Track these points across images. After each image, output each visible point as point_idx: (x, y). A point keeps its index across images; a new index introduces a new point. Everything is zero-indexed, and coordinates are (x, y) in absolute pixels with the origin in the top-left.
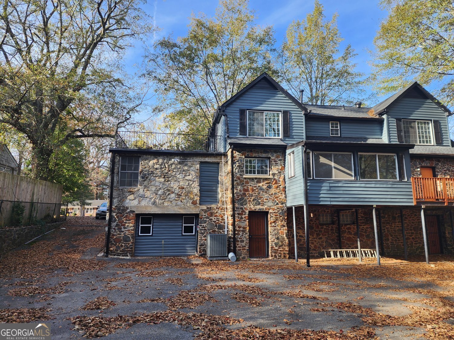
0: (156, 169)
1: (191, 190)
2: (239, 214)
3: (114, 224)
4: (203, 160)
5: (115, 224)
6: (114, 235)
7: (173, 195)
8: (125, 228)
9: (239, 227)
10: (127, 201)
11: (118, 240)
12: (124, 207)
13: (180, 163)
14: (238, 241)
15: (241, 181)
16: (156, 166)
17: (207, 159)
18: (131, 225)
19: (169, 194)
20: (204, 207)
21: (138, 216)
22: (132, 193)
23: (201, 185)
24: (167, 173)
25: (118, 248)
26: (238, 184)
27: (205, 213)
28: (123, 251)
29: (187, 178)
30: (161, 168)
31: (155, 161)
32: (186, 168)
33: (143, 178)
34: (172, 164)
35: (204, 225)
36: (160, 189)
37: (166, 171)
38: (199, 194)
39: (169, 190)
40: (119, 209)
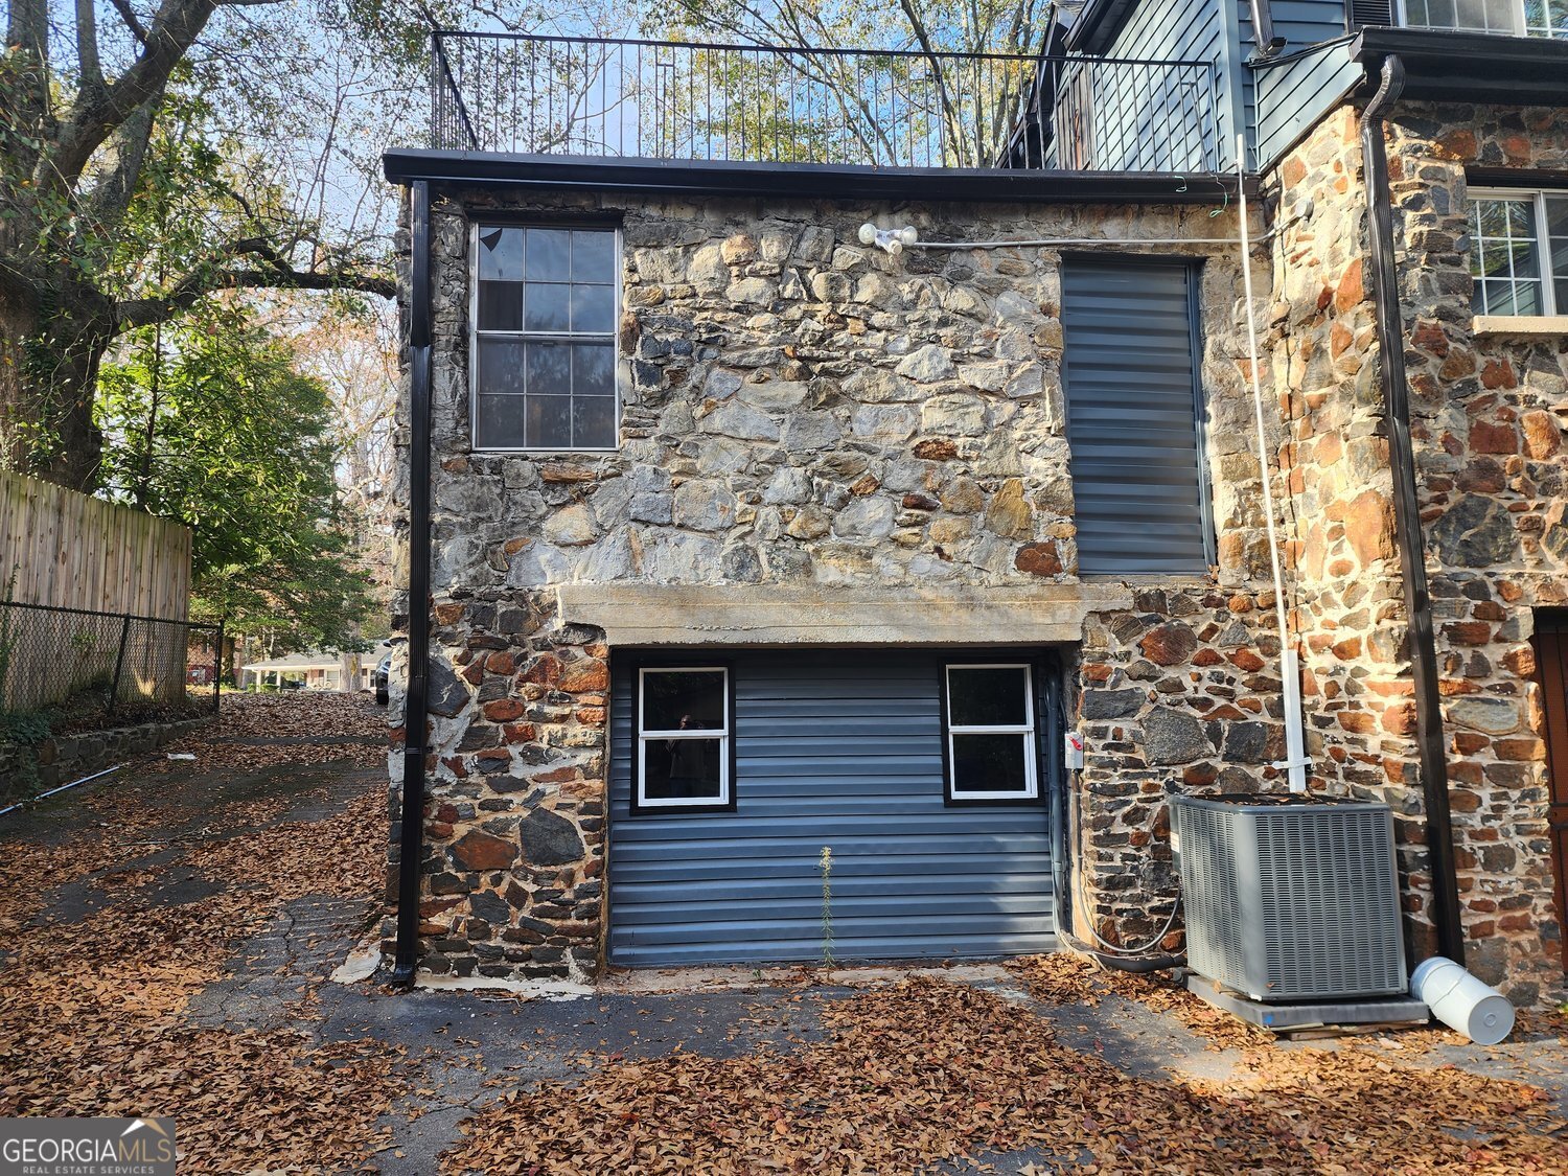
0: (745, 309)
1: (1010, 463)
2: (1456, 635)
3: (447, 733)
4: (1085, 234)
5: (458, 726)
6: (451, 815)
7: (875, 511)
8: (534, 757)
9: (1468, 745)
10: (543, 555)
11: (486, 852)
12: (516, 595)
13: (913, 262)
14: (1469, 860)
15: (1453, 368)
16: (737, 291)
17: (1116, 233)
18: (577, 732)
19: (844, 501)
20: (1117, 594)
21: (625, 660)
22: (569, 489)
23: (1073, 431)
24: (821, 340)
25: (490, 909)
26: (1431, 395)
27: (1122, 635)
28: (528, 933)
29: (973, 374)
30: (780, 304)
31: (731, 247)
32: (961, 298)
33: (647, 375)
34: (854, 273)
35: (1127, 726)
36: (778, 460)
37: (815, 325)
38: (1065, 490)
39: (841, 471)
40: (482, 616)
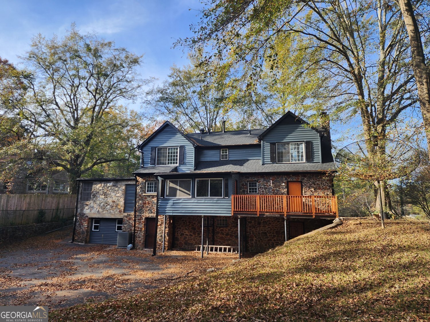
0: (101, 190)
1: (119, 203)
2: (138, 219)
3: (77, 224)
4: (127, 183)
5: (78, 223)
6: (77, 230)
7: (108, 206)
8: (83, 226)
9: (138, 228)
10: (85, 210)
11: (79, 233)
12: (83, 213)
13: (113, 186)
14: (137, 237)
15: (142, 197)
16: (100, 189)
17: (129, 183)
18: (86, 224)
19: (106, 206)
20: (126, 214)
21: (92, 219)
22: (87, 205)
23: (125, 200)
24: (106, 192)
25: (79, 238)
26: (140, 200)
27: (126, 218)
28: (81, 240)
29: (117, 195)
30: (103, 189)
31: (99, 185)
32: (117, 189)
33: (93, 196)
34: (109, 187)
35: (125, 225)
36: (102, 202)
37: (105, 191)
38: (123, 206)
39: (106, 203)
40: (80, 215)
